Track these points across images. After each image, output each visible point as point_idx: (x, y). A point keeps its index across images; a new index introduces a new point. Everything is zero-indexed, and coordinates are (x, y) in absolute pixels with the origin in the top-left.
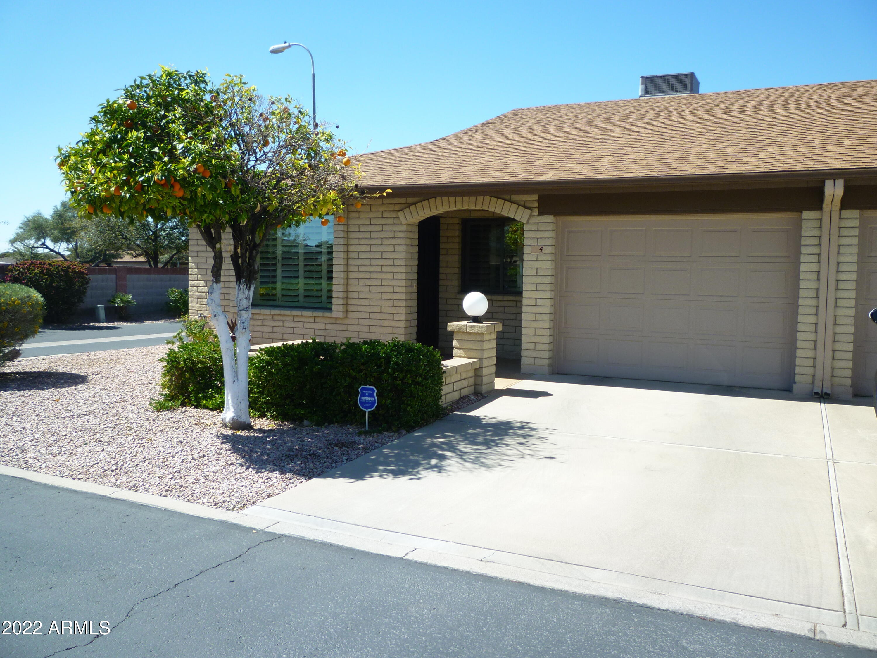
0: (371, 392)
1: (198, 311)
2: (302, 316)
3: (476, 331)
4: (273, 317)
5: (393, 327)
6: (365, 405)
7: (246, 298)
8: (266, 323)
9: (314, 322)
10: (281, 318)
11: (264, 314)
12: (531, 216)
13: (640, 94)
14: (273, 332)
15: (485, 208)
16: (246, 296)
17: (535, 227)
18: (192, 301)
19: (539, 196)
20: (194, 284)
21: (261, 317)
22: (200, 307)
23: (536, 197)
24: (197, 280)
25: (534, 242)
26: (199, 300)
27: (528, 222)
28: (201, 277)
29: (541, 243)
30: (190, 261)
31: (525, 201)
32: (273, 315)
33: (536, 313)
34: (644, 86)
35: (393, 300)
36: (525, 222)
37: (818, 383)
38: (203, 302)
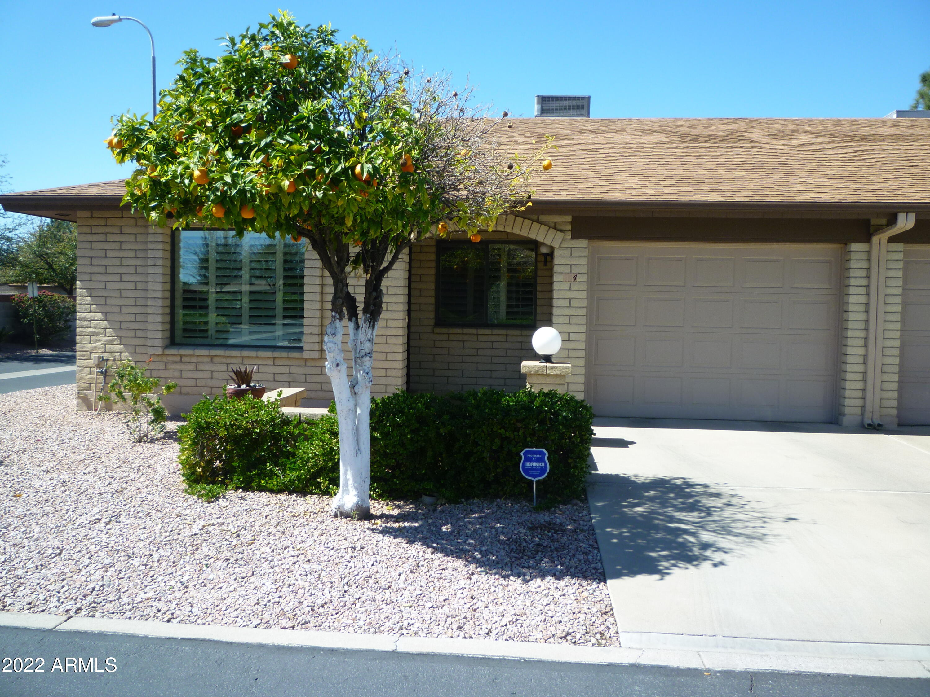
0: (539, 456)
1: (91, 353)
2: (257, 357)
3: (559, 373)
4: (212, 359)
5: (386, 369)
6: (531, 472)
7: (369, 340)
8: (201, 367)
9: (274, 365)
10: (224, 360)
11: (198, 356)
12: (564, 239)
13: (536, 114)
14: (212, 378)
15: (508, 230)
16: (369, 337)
17: (568, 252)
18: (81, 340)
19: (573, 218)
20: (85, 317)
21: (194, 360)
22: (95, 347)
23: (569, 219)
24: (91, 312)
25: (567, 270)
26: (93, 338)
27: (560, 247)
28: (96, 308)
29: (575, 270)
30: (77, 287)
31: (555, 223)
32: (212, 357)
33: (569, 350)
34: (540, 106)
35: (387, 336)
36: (557, 246)
37: (868, 415)
38: (99, 340)
